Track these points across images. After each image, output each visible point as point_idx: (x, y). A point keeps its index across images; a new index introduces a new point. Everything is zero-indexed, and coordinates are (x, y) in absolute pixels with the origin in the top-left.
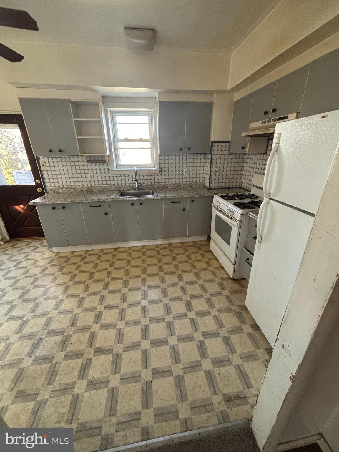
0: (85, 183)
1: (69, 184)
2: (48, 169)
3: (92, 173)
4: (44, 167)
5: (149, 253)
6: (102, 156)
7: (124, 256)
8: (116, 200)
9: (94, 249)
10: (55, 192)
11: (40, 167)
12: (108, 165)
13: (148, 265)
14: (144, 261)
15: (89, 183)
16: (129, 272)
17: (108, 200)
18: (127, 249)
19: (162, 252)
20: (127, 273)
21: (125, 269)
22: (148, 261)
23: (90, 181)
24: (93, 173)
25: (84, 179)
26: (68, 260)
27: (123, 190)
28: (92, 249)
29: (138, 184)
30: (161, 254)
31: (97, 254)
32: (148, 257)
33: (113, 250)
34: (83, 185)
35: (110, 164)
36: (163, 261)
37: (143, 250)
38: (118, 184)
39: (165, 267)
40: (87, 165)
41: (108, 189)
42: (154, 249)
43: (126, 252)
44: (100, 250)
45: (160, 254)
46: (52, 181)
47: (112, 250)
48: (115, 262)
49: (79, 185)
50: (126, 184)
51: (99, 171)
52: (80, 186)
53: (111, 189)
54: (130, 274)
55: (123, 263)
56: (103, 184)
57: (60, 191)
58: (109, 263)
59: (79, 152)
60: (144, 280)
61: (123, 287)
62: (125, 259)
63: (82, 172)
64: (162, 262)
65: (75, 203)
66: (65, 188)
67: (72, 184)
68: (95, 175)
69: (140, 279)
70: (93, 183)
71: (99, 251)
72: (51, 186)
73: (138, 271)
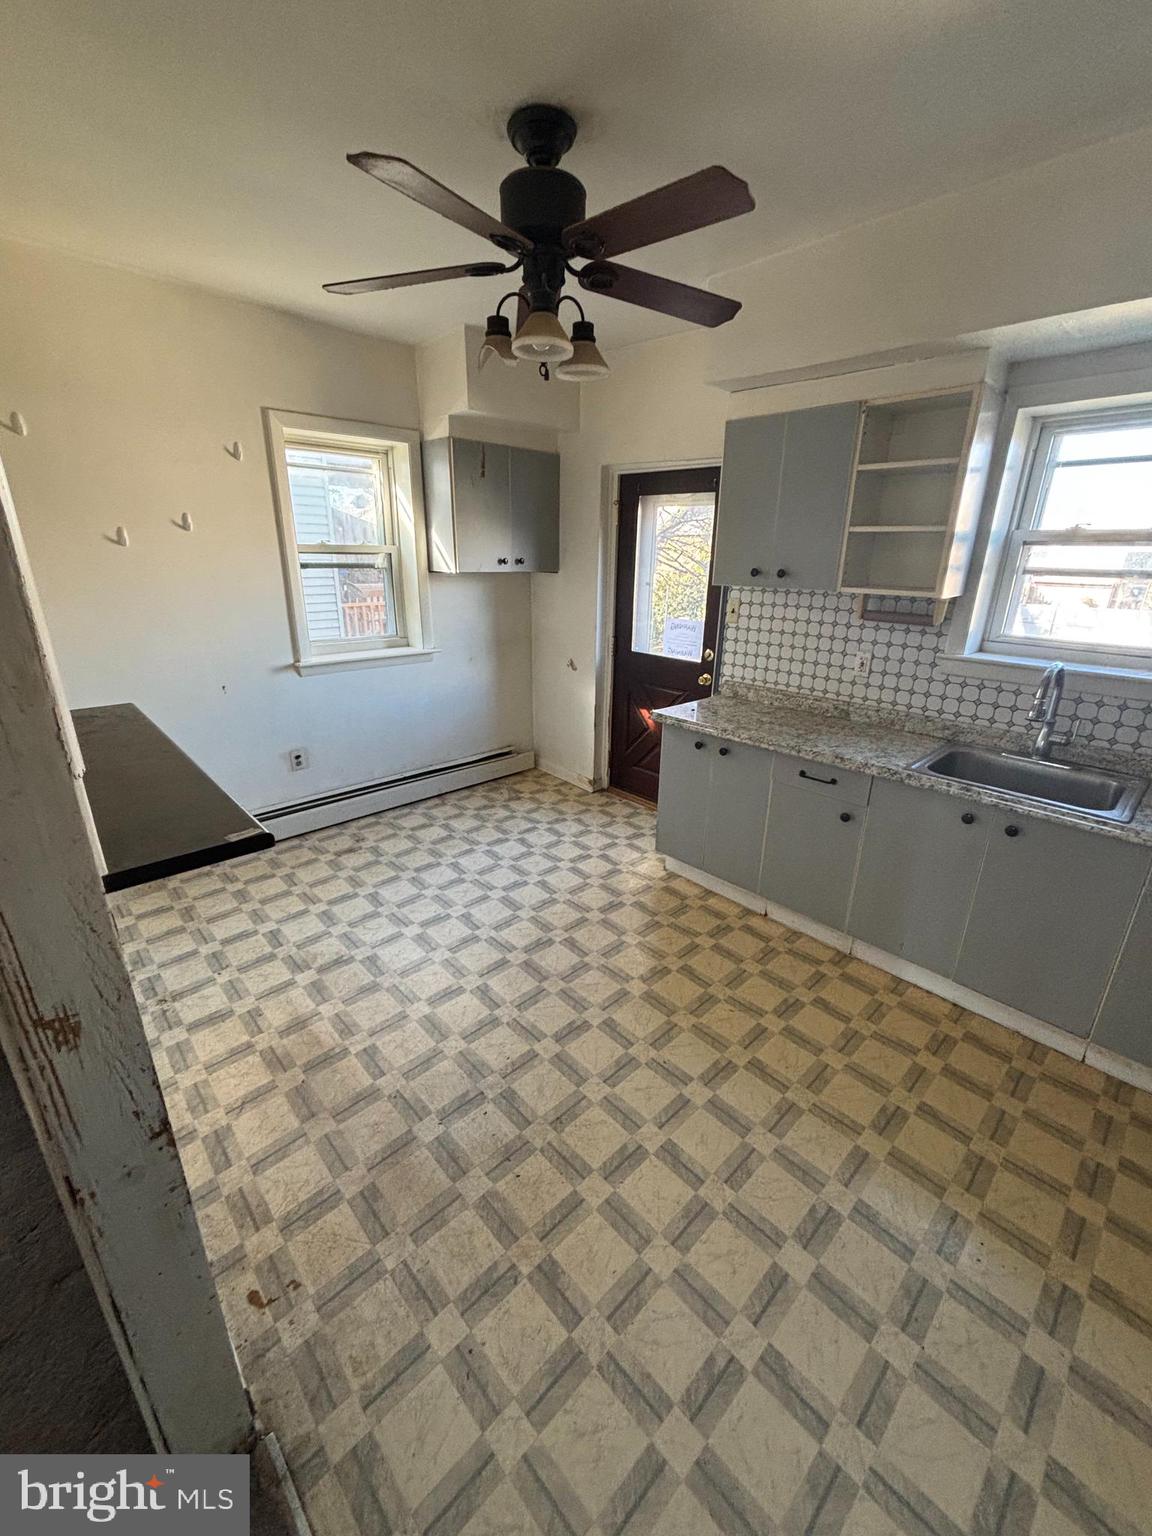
0: (832, 686)
1: (783, 678)
2: (743, 623)
3: (869, 655)
4: (735, 615)
5: (964, 1058)
6: (930, 601)
7: (853, 1002)
8: (902, 780)
9: (770, 916)
10: (736, 695)
11: (724, 614)
12: (939, 635)
13: (924, 1110)
14: (917, 1077)
15: (846, 689)
16: (827, 1082)
17: (868, 771)
18: (883, 980)
19: (1042, 1096)
20: (817, 1079)
21: (823, 1057)
22: (940, 1094)
23: (853, 683)
24: (873, 657)
25: (834, 673)
26: (681, 910)
27: (969, 745)
28: (766, 915)
29: (1048, 734)
30: (1031, 1104)
31: (767, 939)
32: (948, 1071)
33: (830, 954)
34: (825, 692)
35: (951, 631)
36: (1012, 1142)
37: (946, 1027)
38: (958, 714)
39: (1005, 1184)
40: (862, 627)
41: (908, 726)
42: (1006, 1057)
43: (873, 992)
44: (789, 930)
45: (1024, 1100)
46: (740, 660)
47: (826, 955)
48: (803, 1005)
49: (812, 690)
50: (992, 721)
51: (895, 653)
52: (815, 693)
53: (919, 728)
54: (827, 1091)
55: (825, 1029)
56: (894, 703)
57: (751, 695)
58: (785, 995)
59: (840, 579)
60: (859, 1161)
61: (763, 1124)
62: (847, 1019)
63: (838, 646)
64: (1004, 1144)
65: (759, 748)
66: (769, 689)
67: (792, 680)
68: (878, 666)
69: (847, 1145)
70: (859, 691)
71: (782, 930)
72: (732, 676)
73: (862, 1106)
